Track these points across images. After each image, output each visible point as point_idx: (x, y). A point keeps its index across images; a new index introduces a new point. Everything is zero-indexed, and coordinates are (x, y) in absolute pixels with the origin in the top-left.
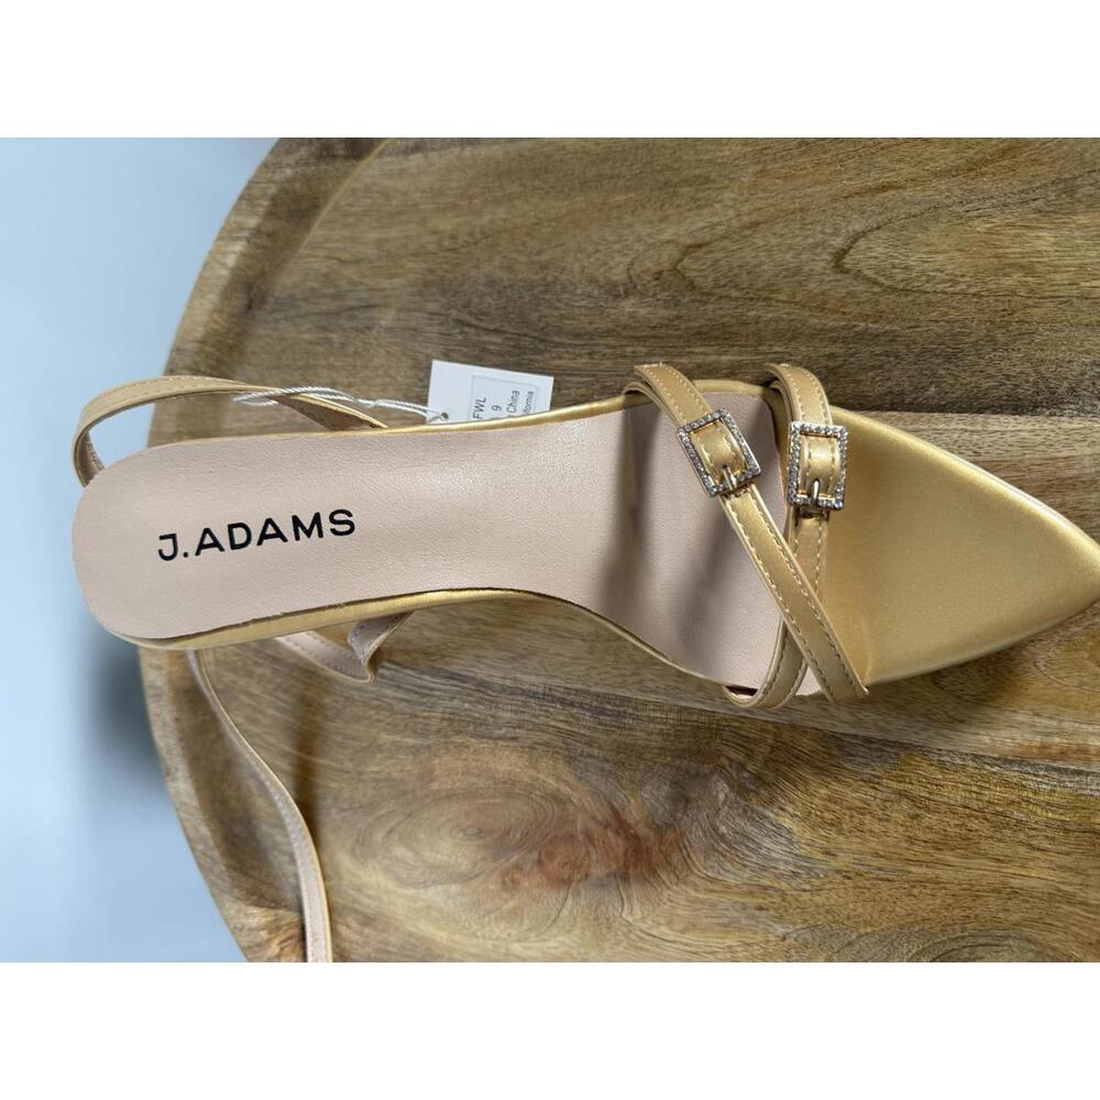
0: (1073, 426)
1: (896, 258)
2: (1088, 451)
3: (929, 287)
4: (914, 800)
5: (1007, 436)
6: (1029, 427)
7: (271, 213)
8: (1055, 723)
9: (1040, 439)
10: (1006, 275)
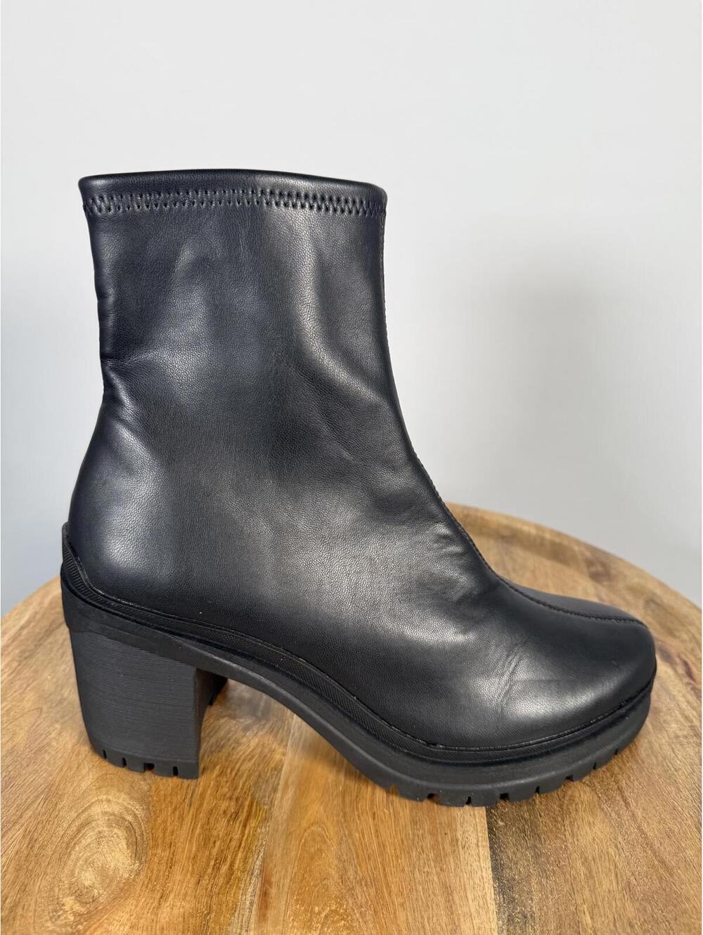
0: (488, 899)
1: (582, 806)
2: (473, 910)
3: (567, 822)
4: (237, 814)
5: (477, 863)
6: (484, 874)
7: (553, 544)
8: (286, 889)
9: (477, 881)
10: (583, 863)
